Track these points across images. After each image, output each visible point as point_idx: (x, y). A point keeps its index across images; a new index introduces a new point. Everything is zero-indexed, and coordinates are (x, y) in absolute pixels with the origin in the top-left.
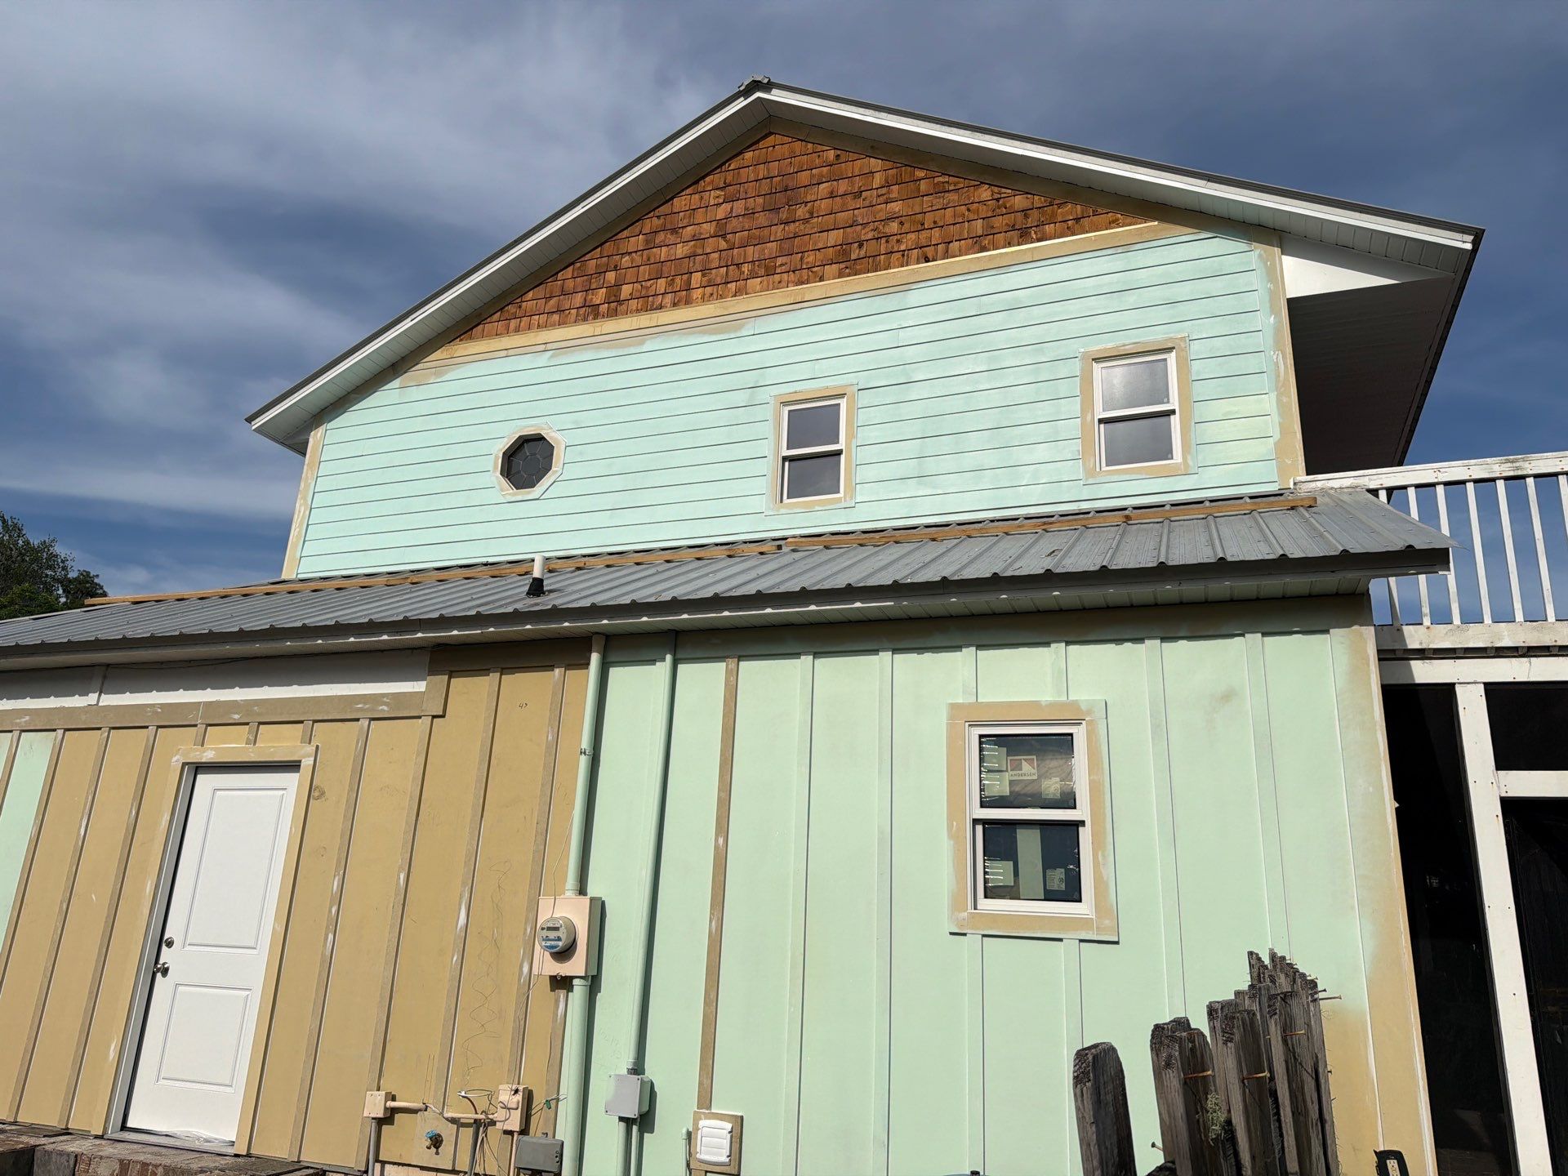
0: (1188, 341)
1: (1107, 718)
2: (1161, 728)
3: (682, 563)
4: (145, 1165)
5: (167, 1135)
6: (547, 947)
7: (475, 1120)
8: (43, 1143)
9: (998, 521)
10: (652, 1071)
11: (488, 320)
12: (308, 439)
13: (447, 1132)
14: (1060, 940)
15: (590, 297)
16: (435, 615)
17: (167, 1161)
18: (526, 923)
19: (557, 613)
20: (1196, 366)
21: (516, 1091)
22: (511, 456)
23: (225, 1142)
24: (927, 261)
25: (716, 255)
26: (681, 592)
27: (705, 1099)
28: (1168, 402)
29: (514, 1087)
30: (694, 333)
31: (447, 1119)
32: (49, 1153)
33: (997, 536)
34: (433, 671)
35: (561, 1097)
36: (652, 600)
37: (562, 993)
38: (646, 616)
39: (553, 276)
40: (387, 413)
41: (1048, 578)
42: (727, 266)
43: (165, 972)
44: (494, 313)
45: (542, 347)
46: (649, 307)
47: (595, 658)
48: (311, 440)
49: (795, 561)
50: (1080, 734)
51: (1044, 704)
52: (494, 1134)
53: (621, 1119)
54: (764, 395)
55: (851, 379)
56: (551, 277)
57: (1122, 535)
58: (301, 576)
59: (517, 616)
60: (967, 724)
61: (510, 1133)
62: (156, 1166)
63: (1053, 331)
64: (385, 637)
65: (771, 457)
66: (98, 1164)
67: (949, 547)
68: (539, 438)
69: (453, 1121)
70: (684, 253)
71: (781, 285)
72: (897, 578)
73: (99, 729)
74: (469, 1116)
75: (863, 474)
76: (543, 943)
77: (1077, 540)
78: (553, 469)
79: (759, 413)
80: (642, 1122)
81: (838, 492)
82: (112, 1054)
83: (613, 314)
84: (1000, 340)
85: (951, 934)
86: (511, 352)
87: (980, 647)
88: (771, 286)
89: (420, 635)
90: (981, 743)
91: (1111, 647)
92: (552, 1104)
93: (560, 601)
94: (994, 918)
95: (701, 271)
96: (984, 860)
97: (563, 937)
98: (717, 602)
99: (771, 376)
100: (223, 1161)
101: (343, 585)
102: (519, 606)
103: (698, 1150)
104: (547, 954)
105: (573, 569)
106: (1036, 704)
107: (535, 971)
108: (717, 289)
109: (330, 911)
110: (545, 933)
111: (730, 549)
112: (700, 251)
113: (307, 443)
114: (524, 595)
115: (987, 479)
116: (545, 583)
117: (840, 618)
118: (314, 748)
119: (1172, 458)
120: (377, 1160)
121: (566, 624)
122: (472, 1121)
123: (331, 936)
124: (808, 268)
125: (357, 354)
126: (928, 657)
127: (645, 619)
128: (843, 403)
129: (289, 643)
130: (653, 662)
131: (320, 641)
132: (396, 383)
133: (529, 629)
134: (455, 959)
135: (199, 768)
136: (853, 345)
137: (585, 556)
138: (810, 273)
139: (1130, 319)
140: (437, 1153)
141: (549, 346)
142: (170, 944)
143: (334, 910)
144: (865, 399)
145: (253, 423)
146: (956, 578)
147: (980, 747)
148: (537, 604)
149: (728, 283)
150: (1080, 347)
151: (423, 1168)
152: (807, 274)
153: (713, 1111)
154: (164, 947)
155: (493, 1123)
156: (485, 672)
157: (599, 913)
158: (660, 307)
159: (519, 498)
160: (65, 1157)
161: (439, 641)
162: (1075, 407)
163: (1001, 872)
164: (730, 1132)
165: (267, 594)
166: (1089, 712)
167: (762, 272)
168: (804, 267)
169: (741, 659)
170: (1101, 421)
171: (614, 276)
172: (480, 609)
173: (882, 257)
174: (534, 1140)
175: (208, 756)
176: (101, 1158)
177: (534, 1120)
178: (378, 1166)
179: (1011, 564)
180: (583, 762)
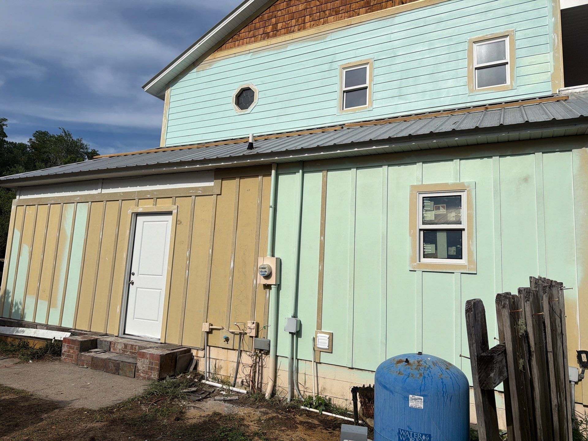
0: (515, 32)
1: (475, 189)
2: (497, 192)
3: (304, 136)
4: (132, 345)
5: (138, 336)
6: (262, 274)
7: (240, 333)
8: (99, 338)
9: (432, 112)
10: (300, 316)
11: (227, 42)
12: (165, 94)
13: (231, 336)
14: (453, 273)
15: (266, 30)
16: (215, 157)
17: (139, 344)
18: (254, 266)
19: (259, 155)
20: (518, 42)
21: (253, 323)
22: (239, 96)
23: (157, 339)
24: (403, 3)
25: (315, 8)
26: (305, 145)
27: (319, 327)
28: (505, 59)
29: (253, 322)
30: (307, 41)
31: (230, 332)
32: (102, 341)
33: (432, 118)
34: (216, 178)
35: (269, 325)
36: (294, 149)
37: (268, 290)
38: (292, 155)
39: (251, 22)
40: (192, 82)
41: (454, 133)
42: (320, 12)
43: (133, 283)
44: (230, 39)
45: (248, 52)
46: (289, 32)
47: (273, 172)
48: (166, 94)
49: (349, 133)
50: (464, 196)
51: (450, 184)
52: (246, 337)
53: (290, 333)
54: (335, 65)
55: (371, 56)
56: (250, 22)
57: (484, 115)
58: (167, 146)
59: (244, 157)
60: (418, 193)
61: (252, 337)
62: (136, 346)
63: (456, 31)
64: (198, 166)
65: (338, 91)
66: (117, 345)
67: (412, 123)
68: (248, 89)
69: (232, 333)
70: (303, 8)
71: (342, 18)
72: (390, 135)
73: (103, 201)
74: (238, 331)
75: (377, 96)
76: (260, 273)
77: (465, 118)
78: (255, 101)
79: (333, 73)
80: (297, 334)
81: (366, 104)
82: (118, 310)
83: (275, 36)
84: (434, 36)
85: (410, 271)
86: (237, 55)
87: (424, 162)
88: (338, 19)
89: (210, 165)
90: (423, 200)
91: (479, 160)
92: (266, 327)
93: (259, 151)
94: (427, 265)
95: (309, 15)
96: (424, 244)
97: (267, 271)
98: (319, 149)
99: (338, 57)
100: (157, 345)
101: (181, 148)
102: (245, 153)
103: (317, 344)
104: (262, 277)
105: (264, 139)
106: (446, 184)
107: (258, 282)
108: (316, 22)
109: (187, 263)
110: (261, 270)
111: (323, 130)
112: (308, 7)
113: (165, 95)
114: (246, 149)
115: (428, 96)
116: (254, 145)
117: (367, 153)
118: (177, 207)
119: (506, 83)
120: (207, 345)
121: (262, 159)
122: (239, 333)
123: (187, 271)
124: (353, 10)
125: (180, 59)
126: (402, 167)
127: (291, 156)
128: (368, 66)
129: (164, 169)
130: (295, 173)
131: (175, 168)
132: (195, 70)
133: (249, 162)
134: (230, 279)
135: (138, 214)
136: (372, 42)
137: (268, 135)
138: (354, 13)
139: (490, 23)
140: (228, 343)
141: (251, 51)
142: (133, 274)
143: (188, 262)
144: (377, 64)
145: (145, 88)
146: (415, 134)
147: (423, 202)
148: (251, 152)
149: (320, 19)
150: (468, 37)
151: (223, 348)
152: (352, 13)
153: (322, 331)
154: (132, 275)
155: (246, 334)
156: (234, 178)
157: (279, 263)
158: (293, 31)
159: (243, 113)
160: (106, 343)
161: (217, 167)
162: (465, 63)
163: (430, 248)
164: (328, 338)
165: (156, 152)
166: (468, 187)
167: (334, 13)
168: (351, 10)
169: (328, 171)
170: (476, 69)
171: (275, 20)
172: (231, 155)
173: (384, 3)
174: (260, 340)
175: (140, 210)
176: (118, 343)
177: (260, 333)
178: (208, 347)
179: (438, 128)
180: (271, 210)
